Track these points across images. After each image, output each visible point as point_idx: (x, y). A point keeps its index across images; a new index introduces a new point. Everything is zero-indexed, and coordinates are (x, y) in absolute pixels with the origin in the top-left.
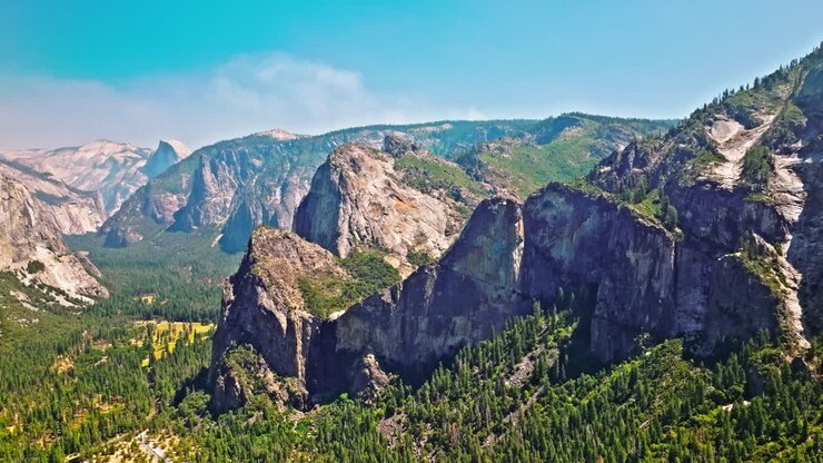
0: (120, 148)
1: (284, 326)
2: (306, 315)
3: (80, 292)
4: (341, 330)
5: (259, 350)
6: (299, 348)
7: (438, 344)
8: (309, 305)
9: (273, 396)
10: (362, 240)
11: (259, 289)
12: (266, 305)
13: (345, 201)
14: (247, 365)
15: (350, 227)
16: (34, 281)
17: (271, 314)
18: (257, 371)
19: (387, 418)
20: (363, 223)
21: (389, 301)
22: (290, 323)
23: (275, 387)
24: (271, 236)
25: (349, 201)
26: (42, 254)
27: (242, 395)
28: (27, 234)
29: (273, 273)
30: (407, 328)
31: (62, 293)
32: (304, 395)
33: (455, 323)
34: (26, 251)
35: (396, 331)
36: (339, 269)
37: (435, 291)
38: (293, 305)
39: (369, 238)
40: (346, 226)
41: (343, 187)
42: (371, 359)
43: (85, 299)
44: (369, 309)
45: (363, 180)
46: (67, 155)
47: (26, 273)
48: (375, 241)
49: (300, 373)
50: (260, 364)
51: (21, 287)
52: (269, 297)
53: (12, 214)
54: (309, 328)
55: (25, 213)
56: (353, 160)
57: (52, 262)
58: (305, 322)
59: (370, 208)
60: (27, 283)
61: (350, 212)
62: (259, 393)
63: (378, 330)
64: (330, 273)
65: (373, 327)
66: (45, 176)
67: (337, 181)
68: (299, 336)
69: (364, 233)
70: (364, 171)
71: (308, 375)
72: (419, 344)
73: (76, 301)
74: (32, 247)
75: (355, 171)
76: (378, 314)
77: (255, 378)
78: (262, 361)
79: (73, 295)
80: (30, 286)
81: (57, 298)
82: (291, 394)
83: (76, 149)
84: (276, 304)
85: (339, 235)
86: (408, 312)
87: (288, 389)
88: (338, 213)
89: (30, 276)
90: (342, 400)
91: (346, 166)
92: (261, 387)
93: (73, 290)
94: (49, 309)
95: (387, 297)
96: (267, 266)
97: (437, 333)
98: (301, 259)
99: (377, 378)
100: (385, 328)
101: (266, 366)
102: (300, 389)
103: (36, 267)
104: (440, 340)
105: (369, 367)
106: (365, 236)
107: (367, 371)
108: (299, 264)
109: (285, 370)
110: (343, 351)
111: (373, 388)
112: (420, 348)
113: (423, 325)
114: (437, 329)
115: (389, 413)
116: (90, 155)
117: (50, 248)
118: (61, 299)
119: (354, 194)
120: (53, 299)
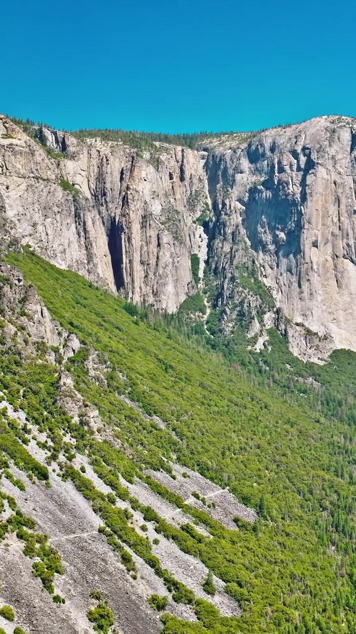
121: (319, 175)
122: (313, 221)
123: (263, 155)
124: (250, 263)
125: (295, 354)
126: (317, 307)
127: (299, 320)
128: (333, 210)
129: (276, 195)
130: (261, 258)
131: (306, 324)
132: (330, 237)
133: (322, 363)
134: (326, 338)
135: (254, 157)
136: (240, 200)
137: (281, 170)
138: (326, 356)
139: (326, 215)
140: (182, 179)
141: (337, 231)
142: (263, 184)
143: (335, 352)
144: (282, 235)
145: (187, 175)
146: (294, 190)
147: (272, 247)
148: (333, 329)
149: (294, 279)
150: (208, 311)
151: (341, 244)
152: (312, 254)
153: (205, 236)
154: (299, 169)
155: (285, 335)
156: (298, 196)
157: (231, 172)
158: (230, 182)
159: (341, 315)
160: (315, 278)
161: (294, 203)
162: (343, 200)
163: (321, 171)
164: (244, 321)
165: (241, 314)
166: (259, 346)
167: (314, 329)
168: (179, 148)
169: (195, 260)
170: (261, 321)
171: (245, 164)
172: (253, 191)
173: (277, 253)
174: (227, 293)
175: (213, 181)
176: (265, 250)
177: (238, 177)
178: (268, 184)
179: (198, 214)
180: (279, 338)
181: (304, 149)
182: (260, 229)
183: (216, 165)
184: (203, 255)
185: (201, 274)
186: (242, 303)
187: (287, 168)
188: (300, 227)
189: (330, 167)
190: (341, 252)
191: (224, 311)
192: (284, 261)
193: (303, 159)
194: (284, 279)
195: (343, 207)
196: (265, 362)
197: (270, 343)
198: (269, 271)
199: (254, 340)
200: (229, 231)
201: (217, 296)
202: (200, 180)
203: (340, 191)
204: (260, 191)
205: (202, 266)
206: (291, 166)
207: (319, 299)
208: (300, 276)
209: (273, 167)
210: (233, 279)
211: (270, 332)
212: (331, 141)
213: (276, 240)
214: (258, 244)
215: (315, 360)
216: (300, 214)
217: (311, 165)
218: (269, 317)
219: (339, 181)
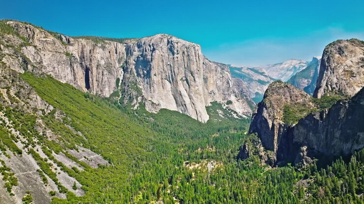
0: (299, 62)
1: (270, 126)
2: (281, 122)
3: (243, 113)
4: (296, 132)
5: (259, 136)
6: (276, 138)
7: (346, 147)
8: (284, 119)
9: (261, 157)
10: (332, 90)
11: (264, 109)
12: (265, 116)
13: (327, 70)
14: (254, 141)
15: (327, 83)
16: (227, 108)
17: (266, 120)
18: (257, 144)
19: (304, 179)
20: (335, 80)
21: (318, 119)
22: (273, 125)
23: (262, 154)
24: (278, 86)
25: (329, 69)
26: (233, 98)
27: (248, 154)
28: (228, 90)
29: (273, 102)
30: (329, 136)
31: (235, 112)
32: (275, 160)
33: (359, 136)
34: (227, 97)
35: (323, 137)
36: (311, 103)
37: (347, 115)
38: (276, 117)
39: (337, 89)
40: (325, 82)
41: (328, 63)
42: (305, 148)
43: (244, 116)
44: (307, 122)
45: (344, 58)
46: (278, 66)
47: (226, 104)
48: (340, 91)
49: (275, 150)
50: (259, 142)
51: (222, 109)
52: (268, 113)
53: (223, 83)
54: (282, 129)
55: (228, 83)
56: (340, 48)
57: (236, 101)
58: (280, 125)
59: (343, 73)
60: (224, 108)
61: (329, 74)
62: (255, 155)
63: (311, 134)
64: (304, 105)
65: (309, 131)
66: (262, 74)
67: (326, 60)
68: (276, 132)
69: (335, 86)
70: (346, 53)
71: (277, 152)
72: (335, 145)
73: (241, 117)
74: (229, 95)
75: (340, 54)
76: (311, 125)
77: (256, 148)
78: (260, 141)
79: (240, 114)
80: (226, 109)
81: (233, 114)
82: (269, 158)
83: (282, 63)
84: (269, 116)
85: (320, 87)
86: (330, 126)
87: (268, 155)
88: (323, 75)
89: (226, 106)
90: (288, 166)
91: (335, 51)
92: (257, 153)
93: (241, 113)
94: (228, 118)
95: (317, 117)
96: (271, 99)
97: (346, 141)
98: (291, 97)
99: (306, 159)
100: (316, 132)
101: (261, 143)
102: (274, 157)
103: (230, 102)
104: (349, 145)
105: (303, 152)
106: (334, 88)
107: (302, 154)
108: (289, 100)
109: (268, 147)
110: (296, 143)
111: (303, 163)
112: (335, 148)
113: (337, 134)
114: (346, 138)
115: (306, 177)
116: (286, 66)
117: (236, 96)
118: (235, 116)
119: (333, 66)
120: (232, 115)
121: (156, 53)
122: (155, 67)
123: (141, 46)
124: (135, 81)
125: (147, 110)
126: (156, 95)
127: (150, 99)
128: (161, 64)
129: (144, 59)
130: (139, 79)
131: (152, 100)
132: (160, 73)
133: (156, 113)
134: (158, 105)
135: (139, 46)
136: (134, 60)
137: (146, 51)
138: (158, 111)
139: (159, 65)
140: (116, 53)
141: (162, 71)
142: (141, 55)
143: (161, 109)
144: (145, 72)
145: (118, 52)
146: (149, 57)
147: (142, 76)
148: (161, 102)
149: (149, 86)
150: (121, 96)
151: (164, 75)
152: (153, 77)
153: (123, 72)
154: (151, 51)
155: (145, 104)
156: (150, 59)
157: (132, 51)
158: (132, 55)
159: (164, 98)
160: (155, 86)
161: (149, 62)
162: (164, 61)
163: (157, 51)
164: (131, 99)
165: (130, 98)
166: (135, 108)
167: (154, 102)
168: (116, 43)
169: (118, 80)
170: (137, 100)
171: (136, 48)
172: (138, 57)
173: (144, 77)
174: (126, 91)
175: (127, 54)
176: (141, 77)
177: (134, 52)
178: (142, 55)
179: (121, 65)
180: (142, 105)
181: (153, 44)
182: (139, 70)
183: (128, 49)
184: (121, 78)
185: (120, 84)
186: (131, 94)
187: (147, 50)
188: (150, 69)
189: (160, 50)
190: (164, 77)
191: (125, 96)
192: (146, 80)
193: (152, 47)
194: (145, 86)
195: (164, 63)
196: (136, 113)
197: (139, 107)
198: (142, 83)
199: (134, 106)
200: (129, 70)
201: (123, 91)
202: (123, 53)
203: (163, 58)
204: (140, 58)
205: (121, 81)
206: (149, 50)
207: (157, 92)
208: (150, 85)
209: (143, 50)
210: (128, 86)
211: (139, 103)
212: (161, 42)
213: (144, 74)
214: (139, 75)
215: (154, 112)
216: (151, 65)
217: (154, 49)
218: (140, 98)
219: (163, 55)
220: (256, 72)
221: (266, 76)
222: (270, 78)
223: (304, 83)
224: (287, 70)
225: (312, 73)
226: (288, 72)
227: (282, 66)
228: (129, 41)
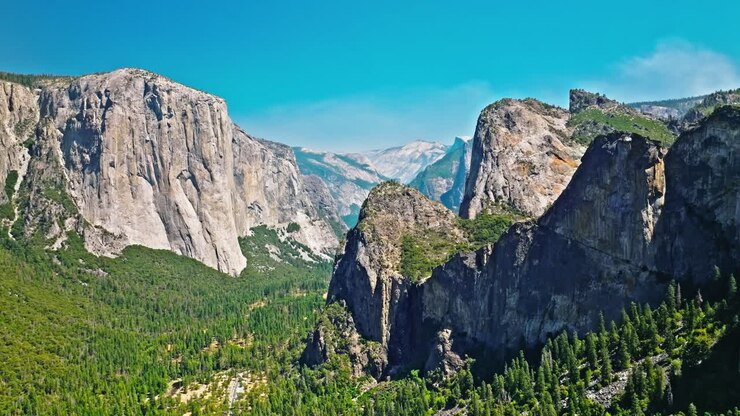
0: (431, 146)
1: (373, 284)
2: (397, 275)
3: (324, 251)
4: (427, 296)
5: (350, 309)
6: (385, 310)
7: (531, 327)
8: (404, 266)
9: (353, 357)
10: (497, 201)
11: (360, 244)
12: (362, 262)
13: (486, 159)
14: (337, 321)
15: (486, 187)
16: (289, 239)
17: (364, 269)
18: (345, 328)
19: (446, 409)
20: (501, 181)
21: (473, 266)
22: (380, 282)
23: (357, 350)
24: (390, 193)
25: (490, 158)
26: (301, 218)
27: (324, 351)
28: (291, 202)
29: (378, 228)
30: (495, 304)
31: (306, 249)
32: (383, 364)
33: (554, 303)
34: (289, 215)
35: (483, 305)
36: (456, 230)
37: (529, 257)
38: (386, 263)
39: (505, 199)
40: (483, 184)
41: (486, 144)
42: (446, 334)
43: (325, 256)
44: (451, 274)
45: (516, 137)
46: (393, 154)
47: (285, 232)
48: (511, 203)
49: (384, 338)
50: (348, 323)
51: (277, 242)
52: (368, 253)
53: (280, 185)
54: (398, 291)
55: (290, 185)
56: (508, 116)
57: (307, 225)
58: (394, 282)
59: (516, 166)
60: (283, 239)
61: (490, 169)
62: (341, 353)
63: (459, 301)
64: (443, 234)
65: (453, 296)
66: (363, 167)
67: (483, 137)
68: (386, 296)
69: (500, 193)
70: (519, 126)
71: (389, 343)
72: (507, 324)
73: (318, 258)
74: (293, 211)
75: (508, 127)
76: (459, 280)
77: (343, 337)
78: (351, 319)
79: (317, 253)
80: (285, 242)
81: (302, 254)
82: (371, 360)
83: (400, 148)
84: (371, 261)
85: (474, 195)
86: (496, 283)
87: (368, 353)
88: (478, 171)
89: (287, 235)
90: (411, 376)
91: (499, 121)
92: (344, 348)
93: (319, 249)
94: (291, 261)
95: (471, 262)
96: (375, 221)
97: (530, 316)
98: (416, 218)
99: (450, 359)
100: (468, 298)
101: (353, 325)
102: (382, 357)
103: (294, 227)
104: (535, 324)
105: (443, 342)
106: (500, 197)
107: (441, 348)
108: (412, 224)
109: (369, 334)
110: (429, 320)
111: (443, 369)
112: (509, 330)
113: (512, 301)
114: (529, 308)
115: (451, 404)
116: (409, 152)
117: (308, 214)
118: (305, 256)
119: (497, 151)
120: (298, 254)
121: (115, 111)
122: (110, 146)
123: (79, 94)
124: (58, 180)
125: (90, 251)
126: (114, 214)
127: (99, 223)
128: (128, 139)
129: (84, 126)
130: (70, 174)
131: (104, 227)
132: (125, 160)
133: (113, 257)
134: (120, 237)
135: (73, 95)
136: (60, 129)
137: (89, 106)
138: (119, 251)
139: (121, 142)
140: (11, 109)
141: (131, 155)
142: (77, 117)
143: (129, 248)
144: (87, 157)
145: (16, 106)
146: (97, 122)
147: (80, 166)
148: (128, 229)
149: (95, 191)
150: (17, 217)
151: (135, 166)
152: (110, 173)
153: (28, 156)
154: (102, 106)
155: (83, 236)
156: (99, 127)
157: (55, 105)
158: (54, 115)
159: (135, 219)
160: (112, 191)
161: (97, 133)
162: (137, 132)
163: (117, 109)
164: (45, 224)
165: (43, 220)
166: (57, 245)
167: (110, 230)
168: (9, 84)
169: (13, 176)
170: (62, 225)
171: (66, 100)
172: (69, 122)
173: (83, 170)
174: (32, 203)
175: (43, 113)
176: (75, 169)
177: (60, 110)
178: (79, 117)
179: (26, 138)
180: (76, 239)
181: (106, 91)
182: (72, 152)
183: (46, 100)
184: (22, 172)
185: (17, 187)
186: (44, 211)
187: (93, 105)
188: (99, 151)
189: (126, 107)
190: (135, 170)
191: (27, 218)
192: (88, 176)
193: (105, 99)
194: (87, 192)
195: (136, 137)
196: (59, 258)
197: (67, 242)
198: (77, 185)
199: (53, 240)
200: (44, 152)
201: (25, 204)
202: (31, 111)
203: (134, 124)
204: (74, 122)
205: (20, 180)
206: (96, 104)
207: (116, 207)
208: (100, 188)
209: (83, 103)
210: (38, 191)
211: (68, 234)
212: (127, 86)
213: (83, 161)
214: (70, 164)
215: (109, 255)
216: (100, 141)
217: (110, 104)
218: (69, 223)
219: (133, 117)
220: (353, 163)
221: (371, 172)
222: (378, 175)
223: (440, 186)
224: (411, 161)
225: (454, 167)
226: (413, 165)
227: (401, 153)
228: (50, 82)
